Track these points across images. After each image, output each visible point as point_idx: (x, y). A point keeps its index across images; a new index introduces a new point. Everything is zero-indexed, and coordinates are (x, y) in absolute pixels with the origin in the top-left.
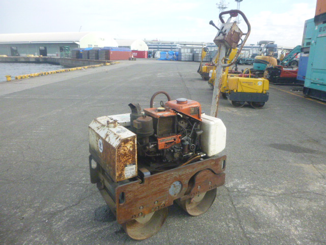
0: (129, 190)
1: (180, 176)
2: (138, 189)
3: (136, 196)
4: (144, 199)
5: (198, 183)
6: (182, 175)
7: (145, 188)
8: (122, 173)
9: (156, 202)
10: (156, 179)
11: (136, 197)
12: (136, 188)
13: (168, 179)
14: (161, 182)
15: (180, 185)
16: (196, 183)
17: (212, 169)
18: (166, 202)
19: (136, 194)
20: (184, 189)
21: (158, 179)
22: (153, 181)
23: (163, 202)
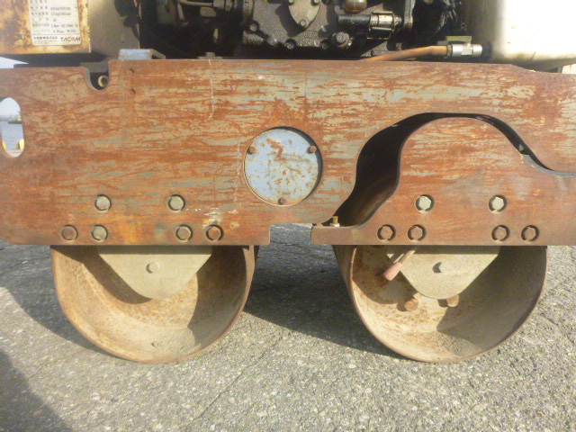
0: (39, 96)
1: (306, 106)
2: (79, 105)
3: (75, 135)
4: (113, 163)
5: (415, 180)
6: (320, 105)
7: (116, 112)
8: (16, 17)
9: (177, 203)
10: (170, 83)
11: (72, 143)
12: (71, 96)
13: (235, 100)
14: (200, 108)
15: (313, 158)
16: (404, 173)
17: (514, 125)
18: (229, 218)
19: (70, 126)
20: (330, 182)
21: (182, 84)
22: (153, 83)
23: (215, 216)
